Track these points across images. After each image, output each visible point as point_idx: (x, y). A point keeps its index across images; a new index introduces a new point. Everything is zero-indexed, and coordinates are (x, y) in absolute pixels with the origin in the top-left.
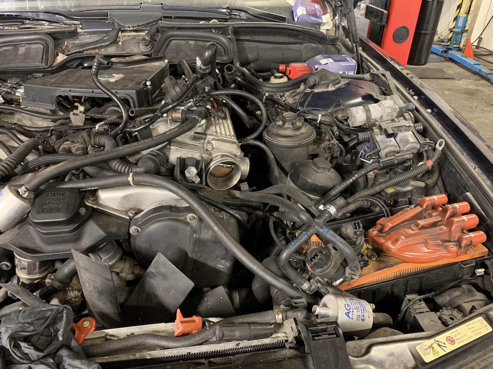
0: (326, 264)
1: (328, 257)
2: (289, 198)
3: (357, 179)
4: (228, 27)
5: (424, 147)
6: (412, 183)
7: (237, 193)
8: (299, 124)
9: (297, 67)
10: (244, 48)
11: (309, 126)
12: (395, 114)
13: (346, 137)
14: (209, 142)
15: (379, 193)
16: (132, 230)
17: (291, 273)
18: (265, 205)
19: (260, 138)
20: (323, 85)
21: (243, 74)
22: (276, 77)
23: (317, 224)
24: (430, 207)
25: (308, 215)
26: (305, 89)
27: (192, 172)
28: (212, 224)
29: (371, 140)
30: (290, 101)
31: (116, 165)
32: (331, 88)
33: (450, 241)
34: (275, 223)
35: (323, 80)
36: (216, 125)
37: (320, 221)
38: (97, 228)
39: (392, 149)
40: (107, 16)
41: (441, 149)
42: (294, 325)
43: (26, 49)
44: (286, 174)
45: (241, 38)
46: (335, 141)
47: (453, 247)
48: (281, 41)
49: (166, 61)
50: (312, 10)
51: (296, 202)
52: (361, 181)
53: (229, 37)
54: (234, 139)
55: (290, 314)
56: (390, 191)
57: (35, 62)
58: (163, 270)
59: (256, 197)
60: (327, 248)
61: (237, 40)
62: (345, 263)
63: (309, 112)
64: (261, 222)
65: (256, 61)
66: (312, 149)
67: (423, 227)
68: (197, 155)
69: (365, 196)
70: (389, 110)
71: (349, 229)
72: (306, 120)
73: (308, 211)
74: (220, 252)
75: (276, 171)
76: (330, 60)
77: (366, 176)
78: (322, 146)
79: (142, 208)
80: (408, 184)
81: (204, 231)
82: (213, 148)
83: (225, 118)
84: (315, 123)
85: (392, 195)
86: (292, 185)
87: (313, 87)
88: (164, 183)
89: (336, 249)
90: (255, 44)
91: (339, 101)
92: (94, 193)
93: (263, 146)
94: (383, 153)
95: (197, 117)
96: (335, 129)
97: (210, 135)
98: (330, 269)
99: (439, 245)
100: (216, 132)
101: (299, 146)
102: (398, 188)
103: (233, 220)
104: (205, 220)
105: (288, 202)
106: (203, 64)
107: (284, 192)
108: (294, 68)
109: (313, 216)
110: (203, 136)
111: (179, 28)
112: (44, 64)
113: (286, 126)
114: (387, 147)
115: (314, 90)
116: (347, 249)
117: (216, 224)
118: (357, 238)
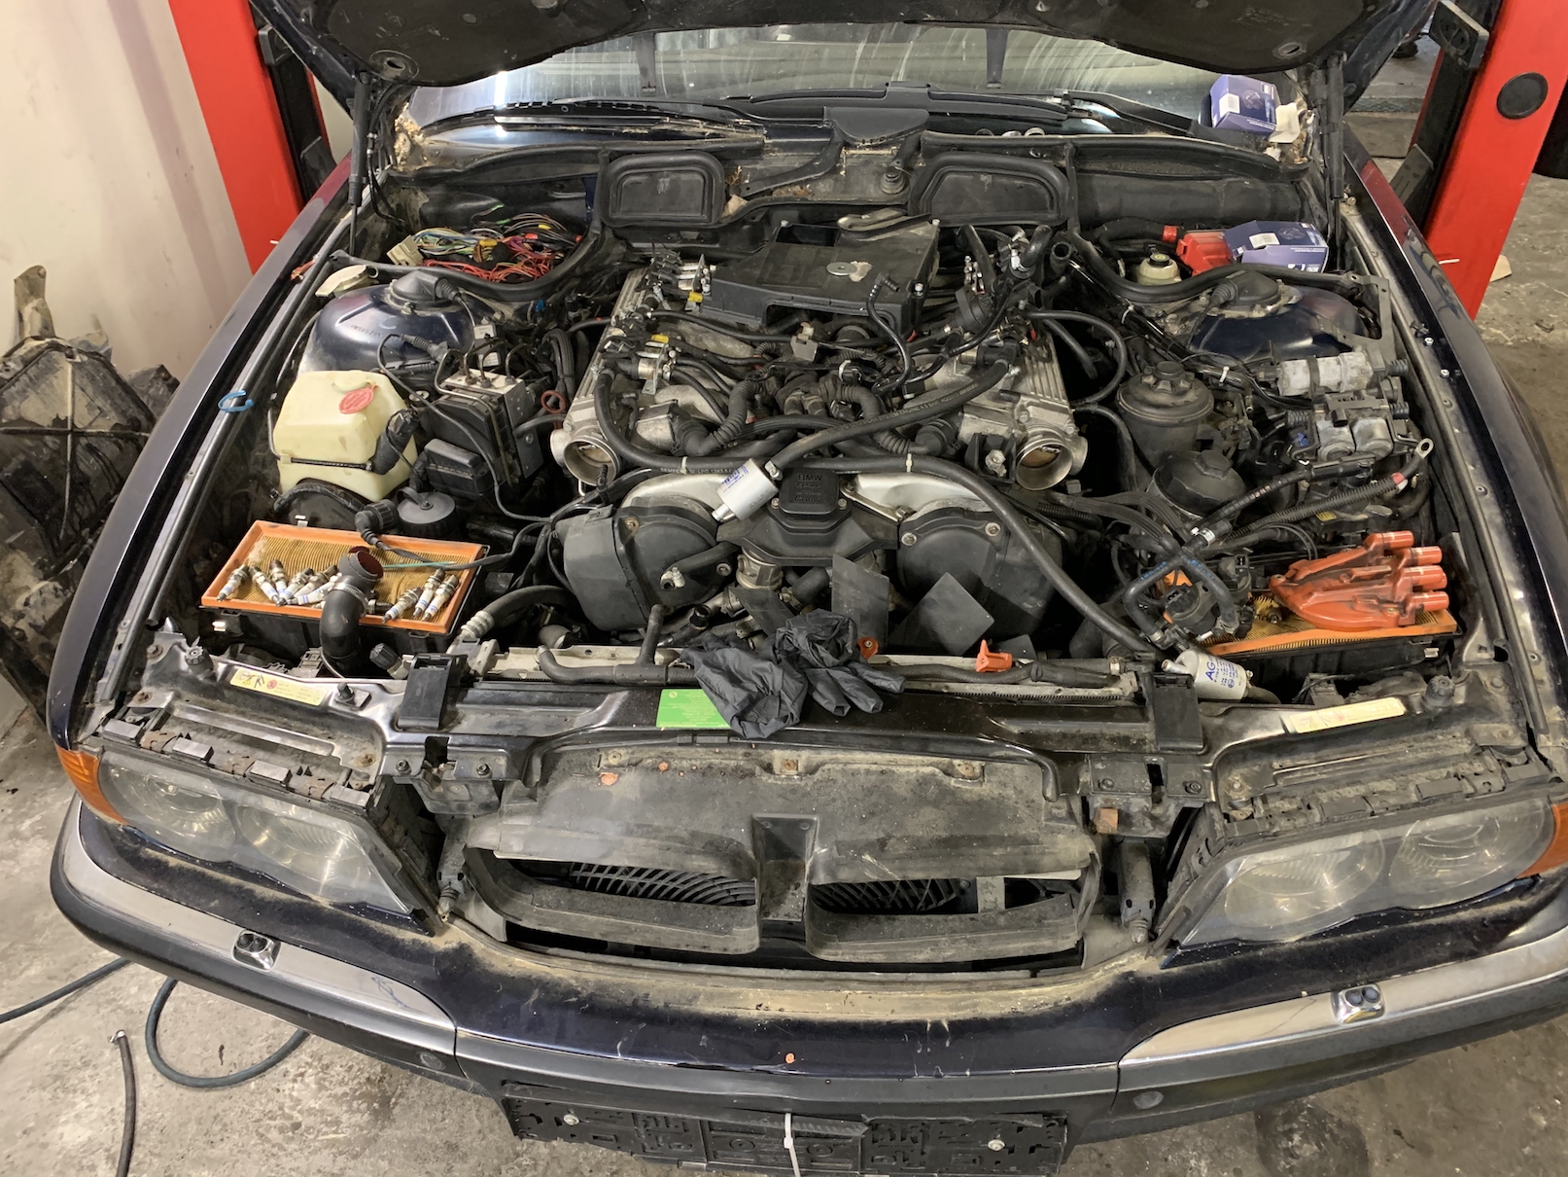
0: (1189, 606)
1: (1193, 597)
2: (1149, 513)
3: (1278, 489)
4: (1063, 145)
5: (1401, 448)
6: (1369, 507)
7: (1061, 498)
8: (1183, 385)
9: (1201, 241)
10: (1091, 189)
11: (1202, 389)
12: (1366, 382)
13: (1273, 410)
14: (1023, 409)
15: (1307, 519)
16: (906, 537)
17: (1139, 617)
18: (1107, 520)
19: (1109, 402)
20: (1244, 303)
21: (1084, 258)
22: (1153, 263)
23: (1185, 554)
24: (1381, 550)
25: (1174, 541)
26: (1207, 308)
27: (996, 459)
28: (1027, 541)
29: (1309, 427)
30: (1175, 330)
31: (885, 439)
32: (1257, 314)
33: (1388, 602)
34: (1121, 554)
35: (1245, 295)
36: (1034, 374)
37: (1190, 550)
38: (859, 529)
39: (1340, 446)
40: (822, 116)
41: (1424, 455)
42: (1134, 680)
43: (672, 182)
44: (1150, 469)
45: (1088, 167)
46: (1245, 421)
47: (1392, 612)
48: (1173, 173)
49: (936, 222)
50: (1255, 101)
51: (1161, 522)
52: (1286, 493)
53: (1063, 163)
54: (1065, 404)
55: (1131, 665)
56: (1327, 517)
57: (689, 210)
58: (950, 597)
59: (1093, 506)
60: (1194, 587)
61: (1080, 171)
62: (1215, 611)
63: (1208, 362)
64: (1095, 548)
65: (1114, 217)
66: (1202, 430)
67: (1359, 579)
68: (1002, 430)
69: (1281, 522)
70: (1354, 374)
71: (1229, 566)
72: (1199, 376)
73: (1176, 536)
74: (1031, 583)
75: (1133, 464)
76: (1272, 238)
77: (1296, 485)
78: (1223, 426)
79: (915, 507)
80: (1361, 510)
81: (1011, 550)
82: (1029, 419)
83: (1049, 359)
84: (1215, 381)
85: (1329, 525)
86: (1158, 492)
87: (1224, 305)
88: (957, 474)
89: (1206, 589)
90: (1116, 181)
91: (1267, 344)
92: (850, 479)
93: (1114, 417)
94: (1324, 451)
95: (1005, 362)
96: (1250, 398)
97: (1025, 395)
98: (1194, 614)
99: (1373, 606)
100: (1035, 390)
101: (1181, 424)
102: (1343, 515)
103: (1055, 539)
104: (1016, 534)
105: (1148, 519)
106: (1022, 263)
107: (1143, 502)
108: (1195, 244)
109: (1181, 542)
110: (1014, 398)
111: (962, 148)
112: (705, 217)
113: (1160, 386)
114: (1333, 442)
115: (1225, 312)
116: (1220, 589)
117: (1033, 542)
118: (1240, 579)
